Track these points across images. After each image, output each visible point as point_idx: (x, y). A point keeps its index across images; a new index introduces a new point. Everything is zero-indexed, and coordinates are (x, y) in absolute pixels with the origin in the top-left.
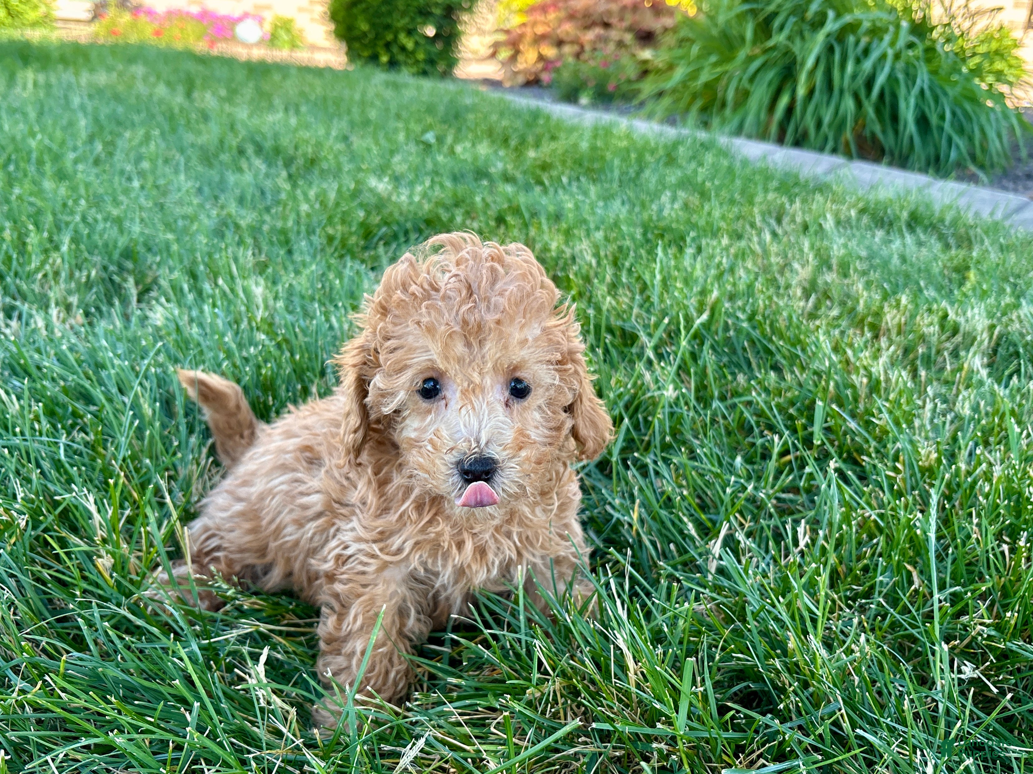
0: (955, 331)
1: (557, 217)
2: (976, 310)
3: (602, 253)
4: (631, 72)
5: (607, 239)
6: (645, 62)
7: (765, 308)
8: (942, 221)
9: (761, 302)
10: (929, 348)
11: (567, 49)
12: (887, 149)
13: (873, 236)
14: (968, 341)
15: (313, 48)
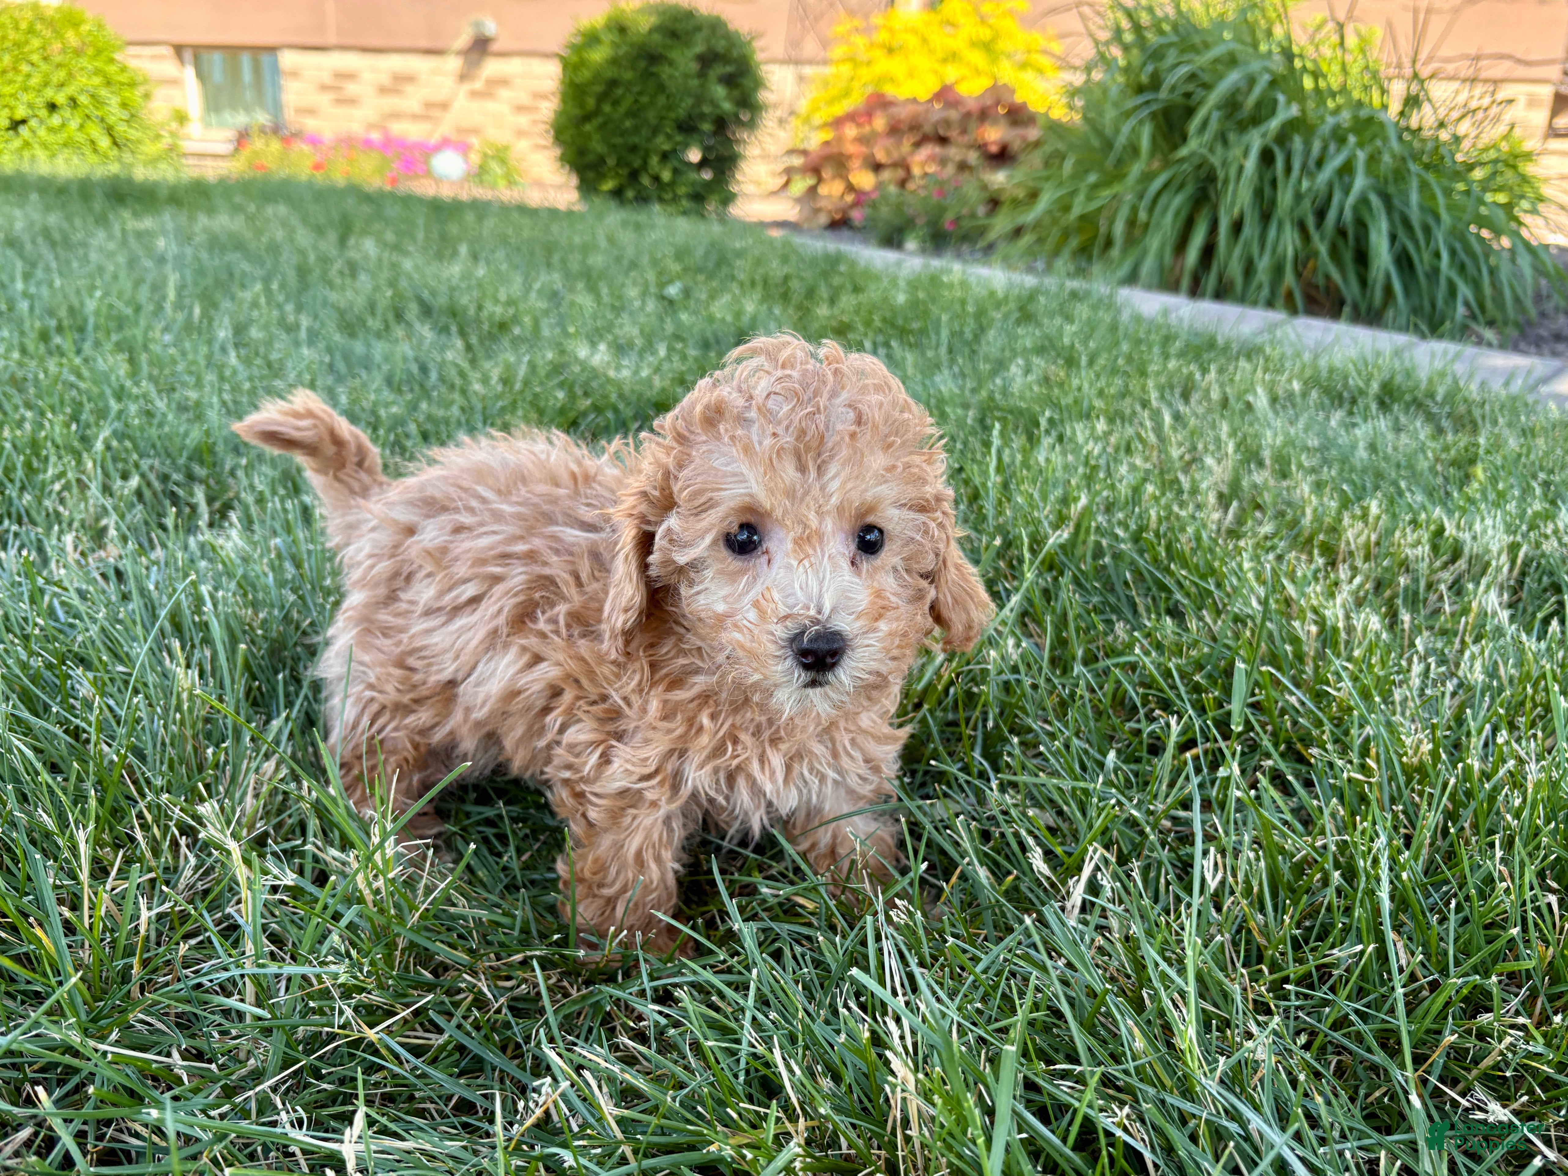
0: (1456, 553)
2: (1488, 522)
4: (978, 204)
6: (996, 189)
7: (1160, 522)
8: (1431, 395)
9: (1153, 514)
10: (1416, 580)
11: (886, 175)
12: (1348, 299)
13: (1328, 418)
14: (1477, 569)
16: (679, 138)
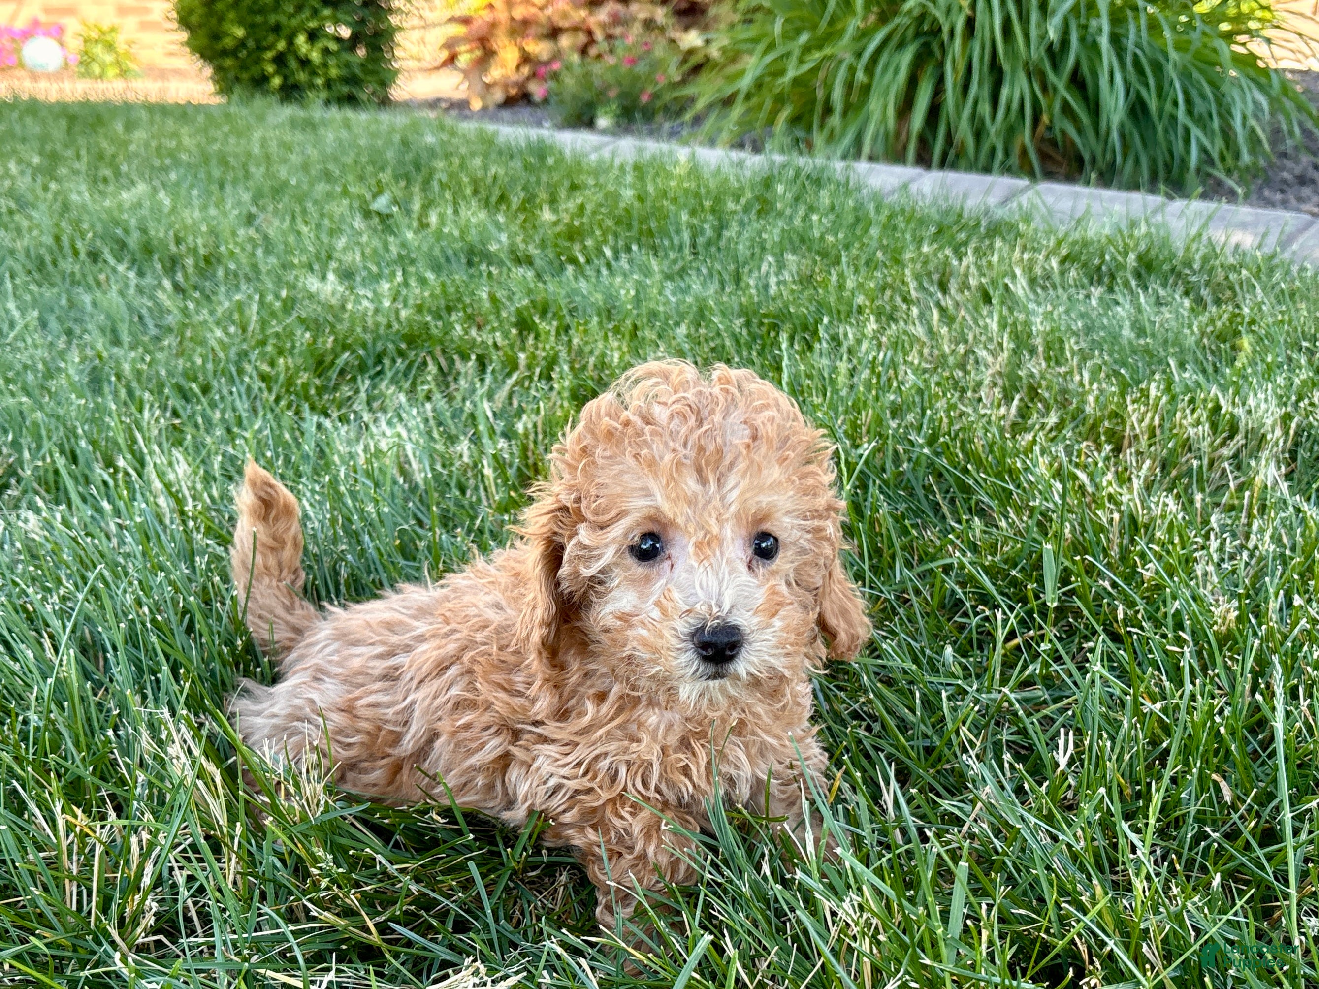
7: (951, 423)
8: (1188, 264)
9: (942, 415)
11: (565, 41)
13: (1088, 297)
15: (158, 73)
16: (327, 13)
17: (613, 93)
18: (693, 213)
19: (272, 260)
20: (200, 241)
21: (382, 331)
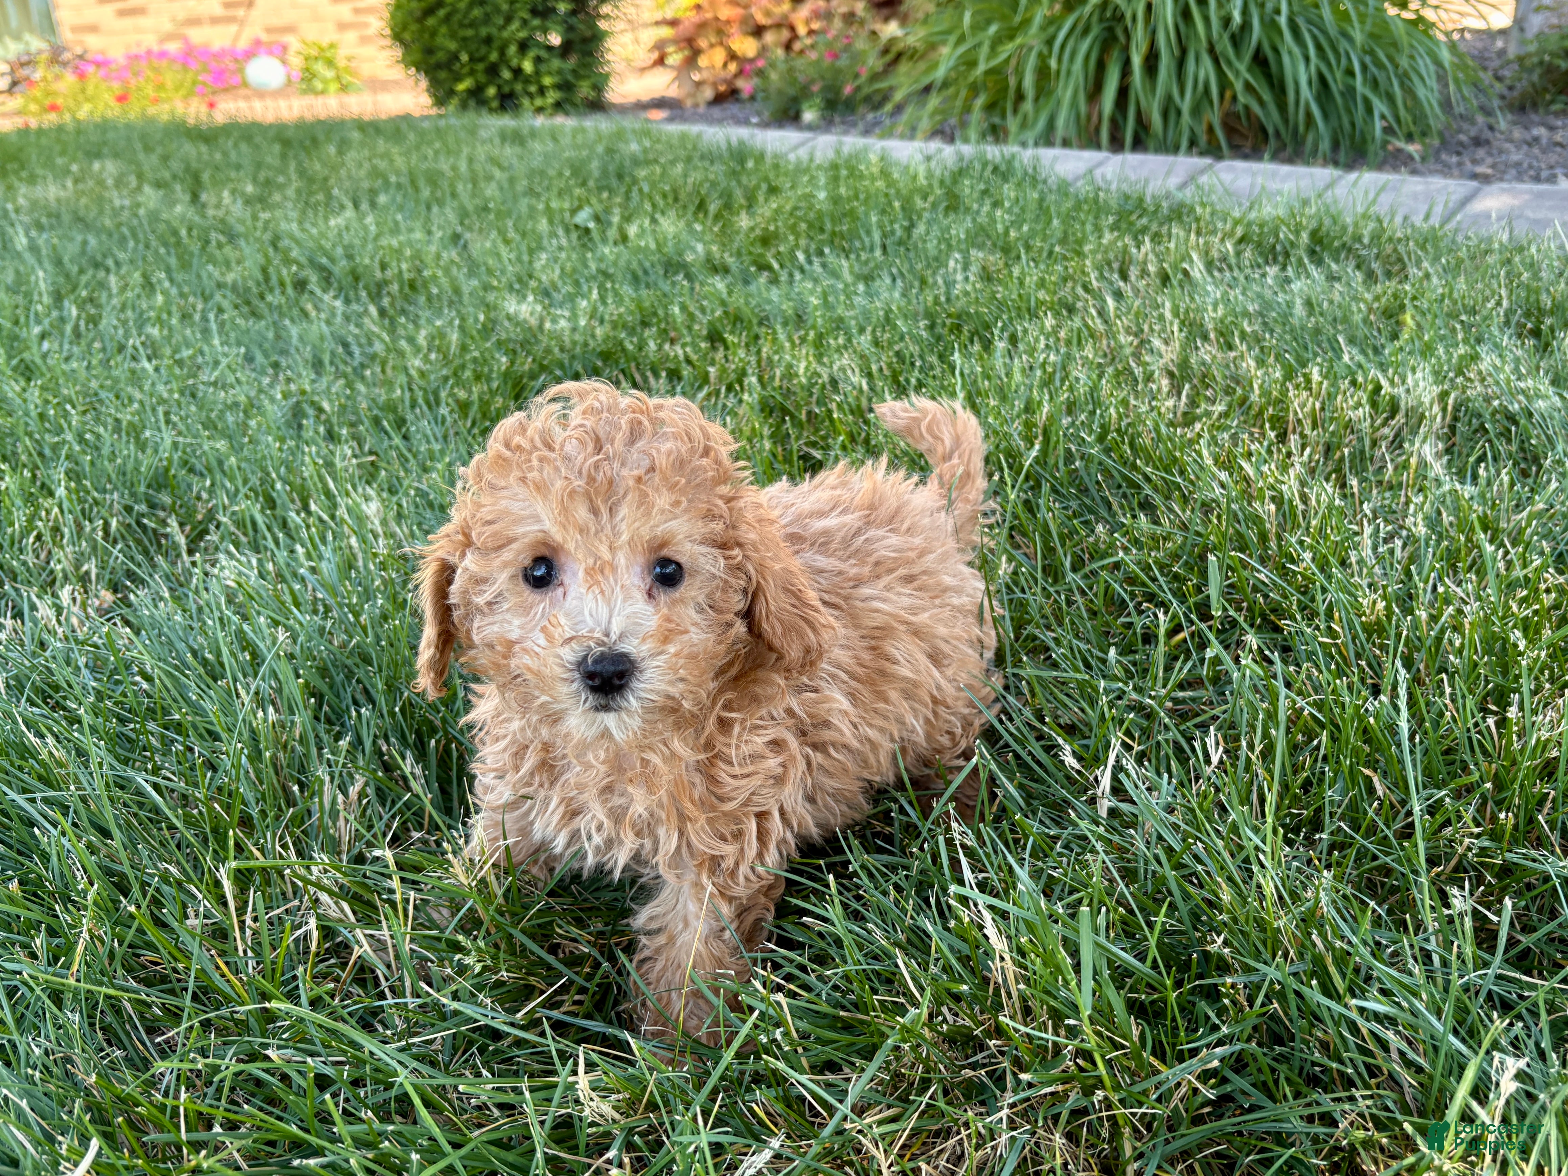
0: (1394, 409)
1: (799, 319)
2: (1419, 375)
3: (874, 368)
4: (873, 62)
5: (876, 343)
6: (893, 40)
7: (1120, 418)
8: (1358, 239)
9: (1112, 410)
10: (1361, 440)
11: (769, 38)
12: (1271, 130)
13: (1264, 275)
14: (1414, 421)
15: (377, 85)
16: (536, 22)
17: (816, 88)
18: (883, 212)
19: (475, 283)
20: (404, 266)
21: (578, 350)
